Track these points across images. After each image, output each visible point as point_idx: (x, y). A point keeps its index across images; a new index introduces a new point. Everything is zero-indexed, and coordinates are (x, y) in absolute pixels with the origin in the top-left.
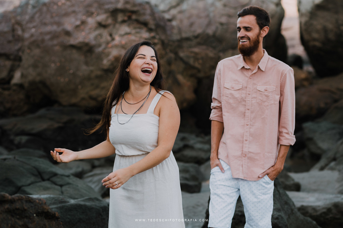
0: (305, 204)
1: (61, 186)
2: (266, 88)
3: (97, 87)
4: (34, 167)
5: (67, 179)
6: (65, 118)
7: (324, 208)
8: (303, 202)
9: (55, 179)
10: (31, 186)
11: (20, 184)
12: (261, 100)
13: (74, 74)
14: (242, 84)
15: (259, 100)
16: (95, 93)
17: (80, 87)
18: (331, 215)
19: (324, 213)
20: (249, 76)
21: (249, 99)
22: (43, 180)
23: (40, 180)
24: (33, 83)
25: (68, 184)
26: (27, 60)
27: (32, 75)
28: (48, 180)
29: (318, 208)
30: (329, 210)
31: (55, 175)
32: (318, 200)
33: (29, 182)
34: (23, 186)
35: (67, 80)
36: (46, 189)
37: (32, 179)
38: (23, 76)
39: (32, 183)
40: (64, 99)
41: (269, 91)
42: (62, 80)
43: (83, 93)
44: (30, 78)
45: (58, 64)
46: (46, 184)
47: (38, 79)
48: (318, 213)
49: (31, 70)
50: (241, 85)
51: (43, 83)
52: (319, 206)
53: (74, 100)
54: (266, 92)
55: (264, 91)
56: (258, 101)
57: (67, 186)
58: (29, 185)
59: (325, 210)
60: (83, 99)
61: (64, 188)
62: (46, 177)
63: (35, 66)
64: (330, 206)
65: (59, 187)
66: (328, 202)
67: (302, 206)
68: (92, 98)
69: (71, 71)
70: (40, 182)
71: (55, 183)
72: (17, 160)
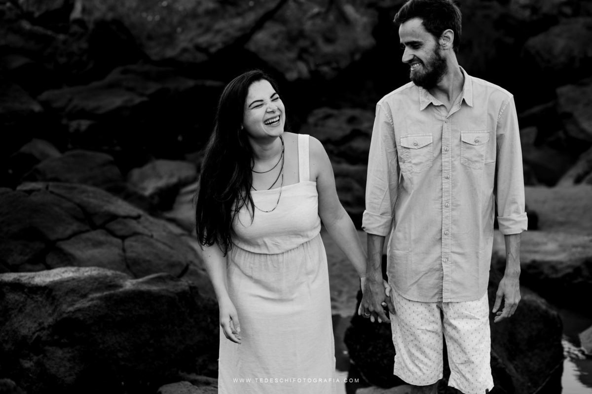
0: (538, 257)
1: (123, 238)
2: (478, 137)
3: (208, 30)
4: (79, 205)
5: (133, 223)
6: (153, 87)
7: (569, 267)
8: (536, 252)
9: (114, 226)
10: (73, 239)
11: (53, 237)
12: (469, 160)
13: (169, 8)
15: (464, 159)
17: (179, 30)
18: (580, 280)
19: (568, 275)
20: (444, 118)
21: (446, 160)
22: (94, 227)
23: (87, 228)
24: (101, 24)
25: (135, 234)
27: (100, 9)
28: (102, 227)
29: (560, 266)
30: (577, 270)
31: (114, 217)
32: (563, 248)
33: (69, 232)
34: (59, 240)
35: (157, 18)
36: (98, 244)
37: (75, 227)
38: (84, 10)
39: (75, 234)
40: (154, 51)
41: (483, 143)
42: (150, 18)
43: (184, 40)
44: (97, 15)
46: (98, 235)
47: (110, 16)
48: (560, 275)
50: (431, 137)
51: (118, 22)
52: (561, 263)
53: (170, 53)
54: (477, 144)
55: (474, 144)
56: (462, 162)
57: (133, 238)
58: (69, 238)
59: (570, 270)
60: (185, 50)
61: (128, 242)
62: (99, 222)
64: (578, 264)
65: (119, 241)
66: (577, 256)
67: (534, 262)
68: (199, 48)
69: (165, 4)
70: (87, 231)
71: (112, 233)
72: (52, 192)
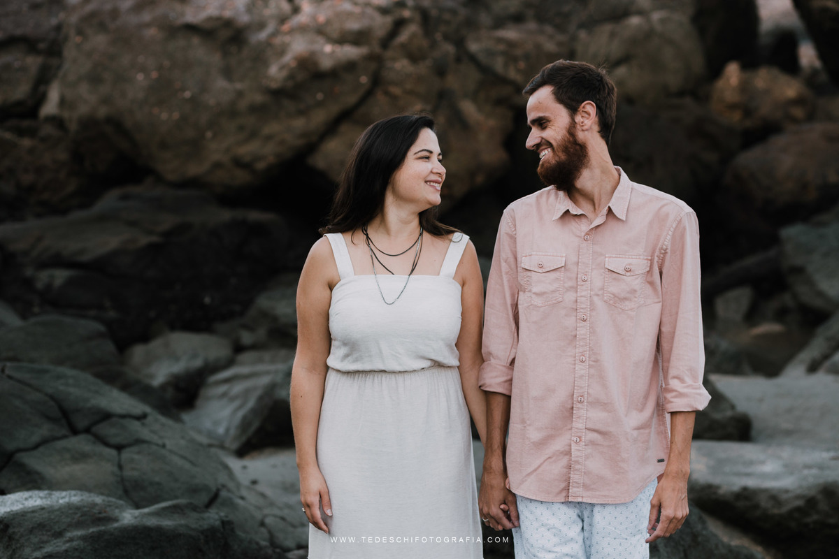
0: (751, 483)
1: (119, 448)
2: (630, 264)
3: (253, 135)
4: (52, 397)
5: (136, 425)
6: (168, 221)
7: (798, 497)
8: (748, 475)
9: (105, 429)
10: (41, 449)
11: (10, 446)
12: (615, 296)
13: (193, 100)
14: (564, 255)
15: (609, 295)
16: (246, 150)
17: (209, 134)
18: (815, 517)
19: (798, 509)
20: (583, 234)
21: (583, 294)
22: (75, 432)
23: (64, 431)
24: (89, 123)
25: (139, 441)
26: (75, 61)
27: (88, 101)
28: (87, 431)
29: (784, 496)
30: (811, 502)
31: (106, 416)
32: (789, 468)
33: (35, 439)
34: (20, 450)
35: (176, 115)
36: (80, 457)
37: (45, 430)
38: (63, 102)
39: (44, 442)
40: (170, 166)
41: (637, 273)
42: (164, 116)
43: (217, 150)
44: (83, 110)
45: (154, 75)
46: (81, 443)
47: (103, 112)
48: (784, 510)
49: (84, 89)
50: (564, 259)
51: (115, 123)
52: (787, 491)
53: (194, 169)
54: (628, 274)
55: (623, 273)
56: (605, 298)
57: (135, 449)
58: (36, 447)
59: (800, 503)
60: (218, 165)
61: (126, 454)
62: (81, 423)
63: (94, 79)
64: (812, 493)
65: (114, 452)
66: (811, 480)
67: (745, 489)
68: (238, 163)
69: (187, 94)
70: (65, 437)
71: (103, 441)
72: (10, 377)
